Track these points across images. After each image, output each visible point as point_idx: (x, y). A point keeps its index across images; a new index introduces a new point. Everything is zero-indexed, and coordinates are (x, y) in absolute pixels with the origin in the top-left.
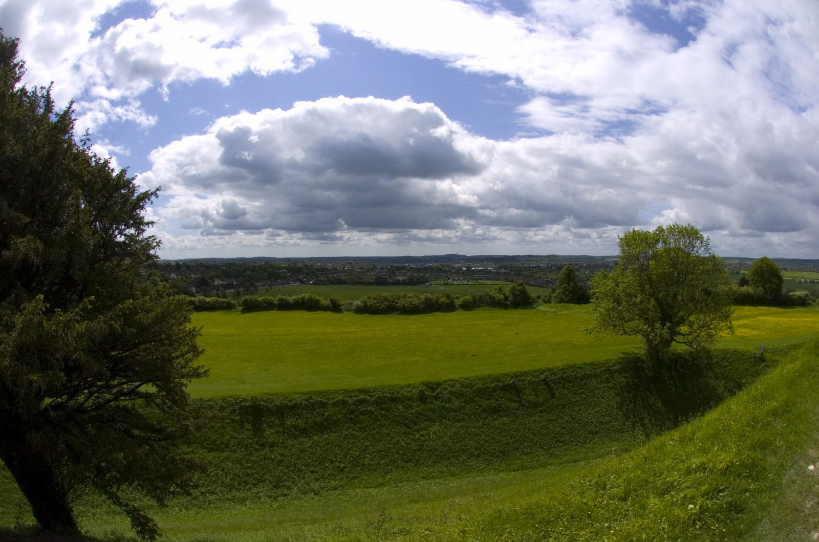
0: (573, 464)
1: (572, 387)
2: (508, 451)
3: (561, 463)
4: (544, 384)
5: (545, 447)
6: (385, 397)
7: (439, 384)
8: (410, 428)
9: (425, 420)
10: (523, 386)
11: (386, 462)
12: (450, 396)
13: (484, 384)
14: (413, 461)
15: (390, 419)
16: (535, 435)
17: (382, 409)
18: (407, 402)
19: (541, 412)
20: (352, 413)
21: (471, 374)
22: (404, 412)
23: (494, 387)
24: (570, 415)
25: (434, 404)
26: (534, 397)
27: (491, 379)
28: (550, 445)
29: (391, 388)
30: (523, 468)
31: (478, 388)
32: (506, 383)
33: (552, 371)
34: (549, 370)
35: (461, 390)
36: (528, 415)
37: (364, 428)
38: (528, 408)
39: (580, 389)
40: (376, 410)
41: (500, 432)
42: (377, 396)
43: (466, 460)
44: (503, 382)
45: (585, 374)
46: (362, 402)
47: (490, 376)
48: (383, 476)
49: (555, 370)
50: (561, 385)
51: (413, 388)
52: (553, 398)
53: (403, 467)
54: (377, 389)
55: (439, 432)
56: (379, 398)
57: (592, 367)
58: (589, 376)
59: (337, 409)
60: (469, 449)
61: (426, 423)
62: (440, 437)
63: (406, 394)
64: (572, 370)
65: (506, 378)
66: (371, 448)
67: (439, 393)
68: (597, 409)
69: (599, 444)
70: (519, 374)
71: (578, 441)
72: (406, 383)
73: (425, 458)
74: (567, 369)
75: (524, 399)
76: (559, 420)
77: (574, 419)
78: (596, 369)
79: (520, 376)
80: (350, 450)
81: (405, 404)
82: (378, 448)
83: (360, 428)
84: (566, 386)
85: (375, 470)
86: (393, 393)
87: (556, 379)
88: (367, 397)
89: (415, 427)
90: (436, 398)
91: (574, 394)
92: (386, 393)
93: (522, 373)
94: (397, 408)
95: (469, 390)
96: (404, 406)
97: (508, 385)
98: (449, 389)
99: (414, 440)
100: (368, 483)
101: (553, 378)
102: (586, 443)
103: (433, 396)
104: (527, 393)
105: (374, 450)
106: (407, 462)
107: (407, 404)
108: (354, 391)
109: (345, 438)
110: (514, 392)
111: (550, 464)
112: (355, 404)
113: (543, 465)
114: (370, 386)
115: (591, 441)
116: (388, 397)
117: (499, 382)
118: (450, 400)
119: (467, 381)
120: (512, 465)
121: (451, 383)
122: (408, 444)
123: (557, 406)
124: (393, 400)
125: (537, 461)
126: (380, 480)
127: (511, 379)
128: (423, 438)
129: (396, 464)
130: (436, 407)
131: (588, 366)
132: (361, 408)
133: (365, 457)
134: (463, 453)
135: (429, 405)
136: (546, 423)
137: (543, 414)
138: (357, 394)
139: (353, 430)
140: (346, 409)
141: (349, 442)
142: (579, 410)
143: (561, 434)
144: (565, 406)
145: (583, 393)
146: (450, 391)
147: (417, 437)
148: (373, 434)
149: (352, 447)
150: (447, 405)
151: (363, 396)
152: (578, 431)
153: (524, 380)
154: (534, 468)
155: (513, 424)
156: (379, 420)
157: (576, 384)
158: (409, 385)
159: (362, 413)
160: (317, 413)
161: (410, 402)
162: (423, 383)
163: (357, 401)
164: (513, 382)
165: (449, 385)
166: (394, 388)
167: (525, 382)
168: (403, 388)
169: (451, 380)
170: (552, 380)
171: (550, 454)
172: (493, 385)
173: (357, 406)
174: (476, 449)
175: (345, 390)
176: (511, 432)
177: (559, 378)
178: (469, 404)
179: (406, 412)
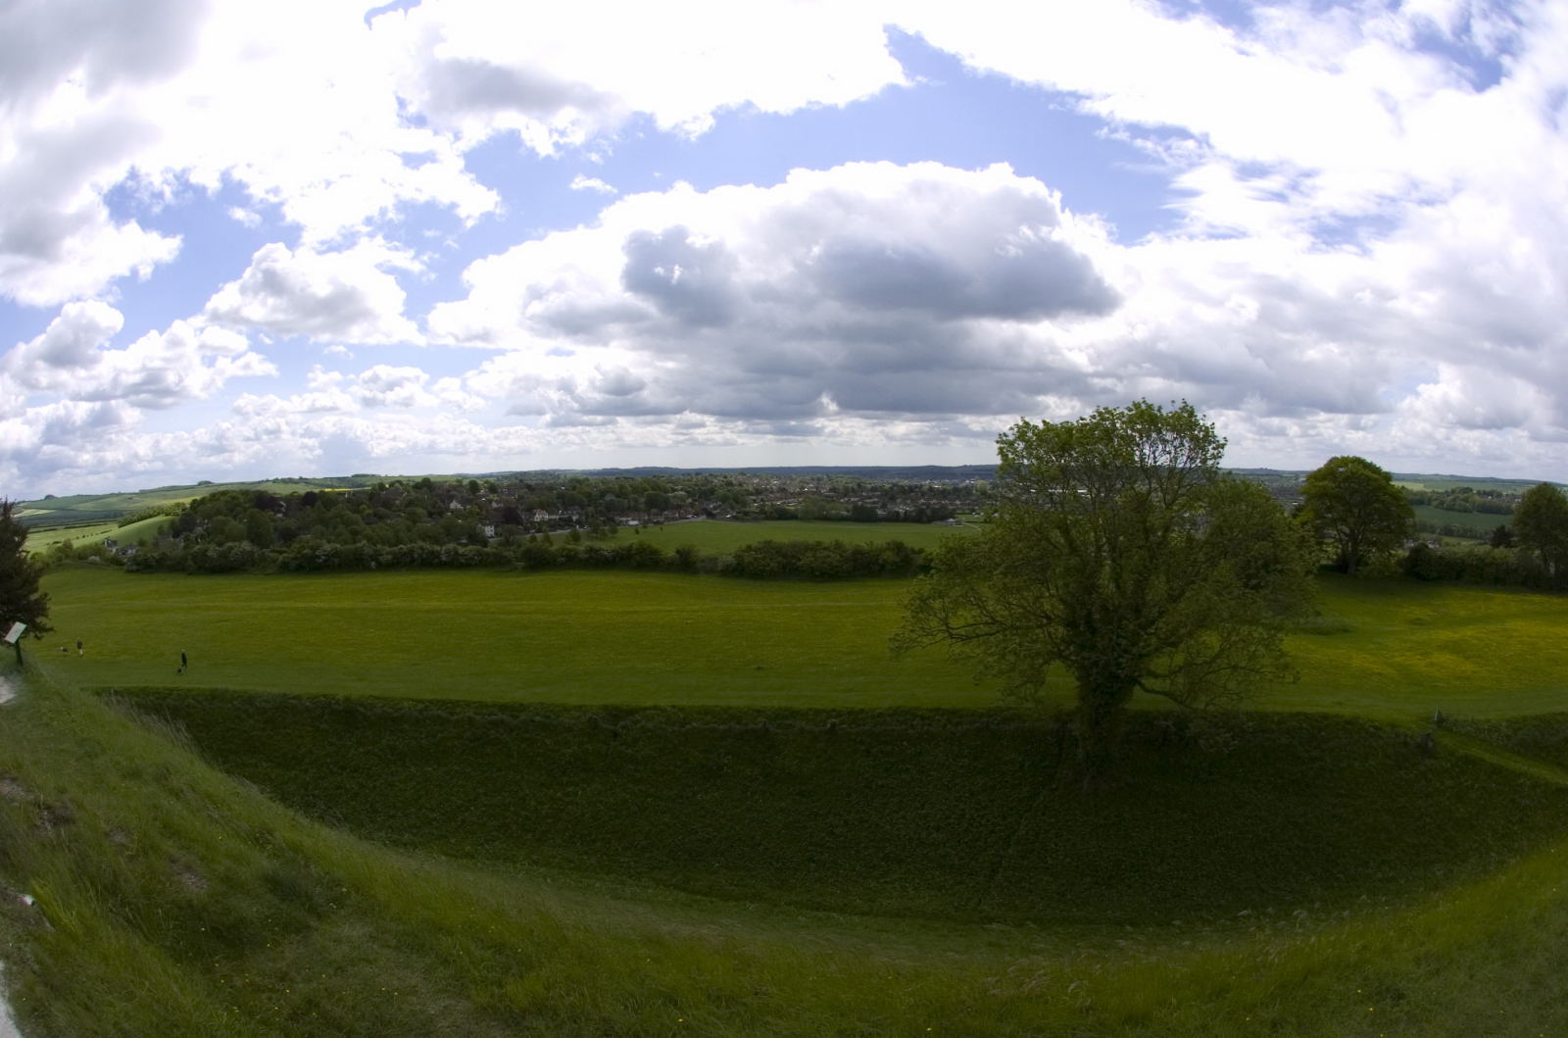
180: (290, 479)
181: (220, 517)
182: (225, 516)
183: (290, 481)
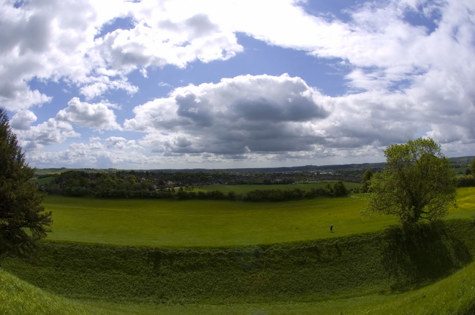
0: (346, 299)
1: (353, 249)
2: (305, 289)
3: (337, 299)
4: (335, 247)
5: (330, 288)
6: (234, 252)
7: (268, 246)
8: (246, 272)
9: (256, 268)
10: (322, 248)
11: (227, 291)
12: (274, 254)
13: (296, 247)
14: (245, 291)
15: (235, 266)
16: (325, 280)
17: (231, 260)
18: (247, 256)
19: (331, 265)
20: (213, 260)
21: (290, 240)
22: (244, 262)
23: (303, 249)
24: (349, 267)
25: (264, 258)
26: (327, 255)
27: (302, 244)
28: (334, 286)
29: (239, 247)
30: (313, 300)
31: (292, 250)
32: (311, 246)
33: (341, 239)
34: (339, 238)
35: (281, 250)
36: (322, 267)
37: (218, 270)
38: (323, 262)
39: (358, 250)
40: (227, 260)
41: (303, 277)
42: (229, 251)
43: (277, 294)
44: (309, 246)
45: (363, 240)
46: (219, 255)
47: (301, 242)
48: (224, 299)
49: (343, 238)
50: (346, 248)
51: (252, 248)
52: (340, 256)
53: (237, 295)
54: (230, 247)
55: (264, 275)
56: (230, 253)
57: (367, 236)
58: (365, 242)
59: (204, 258)
60: (281, 287)
61: (256, 269)
62: (264, 279)
63: (246, 251)
64: (355, 238)
65: (311, 243)
66: (220, 281)
67: (268, 252)
68: (367, 264)
69: (365, 287)
70: (320, 241)
71: (352, 285)
72: (248, 244)
73: (252, 290)
74: (351, 237)
75: (321, 257)
76: (342, 271)
77: (352, 270)
78: (370, 237)
79: (321, 242)
80: (208, 282)
81: (245, 257)
82: (225, 282)
83: (216, 270)
84: (349, 248)
85: (220, 295)
86: (239, 251)
87: (343, 244)
88: (223, 252)
89: (249, 271)
90: (265, 255)
91: (354, 253)
92: (235, 250)
93: (322, 240)
94: (240, 260)
95: (287, 250)
96: (245, 259)
97: (312, 248)
98: (275, 249)
99: (247, 279)
100: (214, 302)
101: (342, 243)
102: (357, 286)
103: (264, 253)
104: (324, 253)
105: (222, 283)
106: (241, 292)
107: (247, 257)
108: (217, 248)
109: (206, 274)
110: (315, 252)
111: (330, 299)
112: (215, 256)
113: (326, 300)
114: (227, 246)
115: (360, 285)
116: (235, 252)
117: (306, 246)
118: (273, 256)
119: (286, 245)
120: (307, 298)
121: (277, 245)
122: (243, 281)
123: (342, 262)
124: (238, 254)
125: (323, 296)
126: (221, 301)
127: (314, 244)
128: (253, 279)
129: (234, 292)
130: (265, 260)
131: (365, 235)
132: (219, 258)
133: (215, 287)
134: (276, 289)
135: (260, 259)
136: (333, 272)
137: (332, 267)
138: (218, 249)
139: (212, 270)
140: (209, 258)
141: (208, 277)
142: (356, 264)
143: (341, 280)
144: (347, 261)
145: (360, 253)
146: (275, 251)
147: (250, 277)
148: (222, 274)
149: (209, 280)
150: (272, 259)
151: (221, 251)
152: (353, 278)
153: (323, 245)
154: (320, 301)
155: (312, 272)
156: (228, 266)
157: (356, 247)
158: (250, 246)
159: (219, 261)
160: (192, 259)
161: (249, 257)
162: (259, 245)
163: (217, 254)
164: (316, 246)
165: (275, 247)
166: (241, 247)
167: (323, 246)
168: (246, 248)
169: (277, 244)
170: (341, 245)
171: (333, 292)
172: (302, 247)
173: (217, 257)
174: (285, 287)
175: (211, 247)
176: (310, 278)
177: (345, 243)
178: (285, 259)
179: (246, 262)
180: (89, 169)
181: (71, 179)
182: (72, 178)
183: (90, 169)
